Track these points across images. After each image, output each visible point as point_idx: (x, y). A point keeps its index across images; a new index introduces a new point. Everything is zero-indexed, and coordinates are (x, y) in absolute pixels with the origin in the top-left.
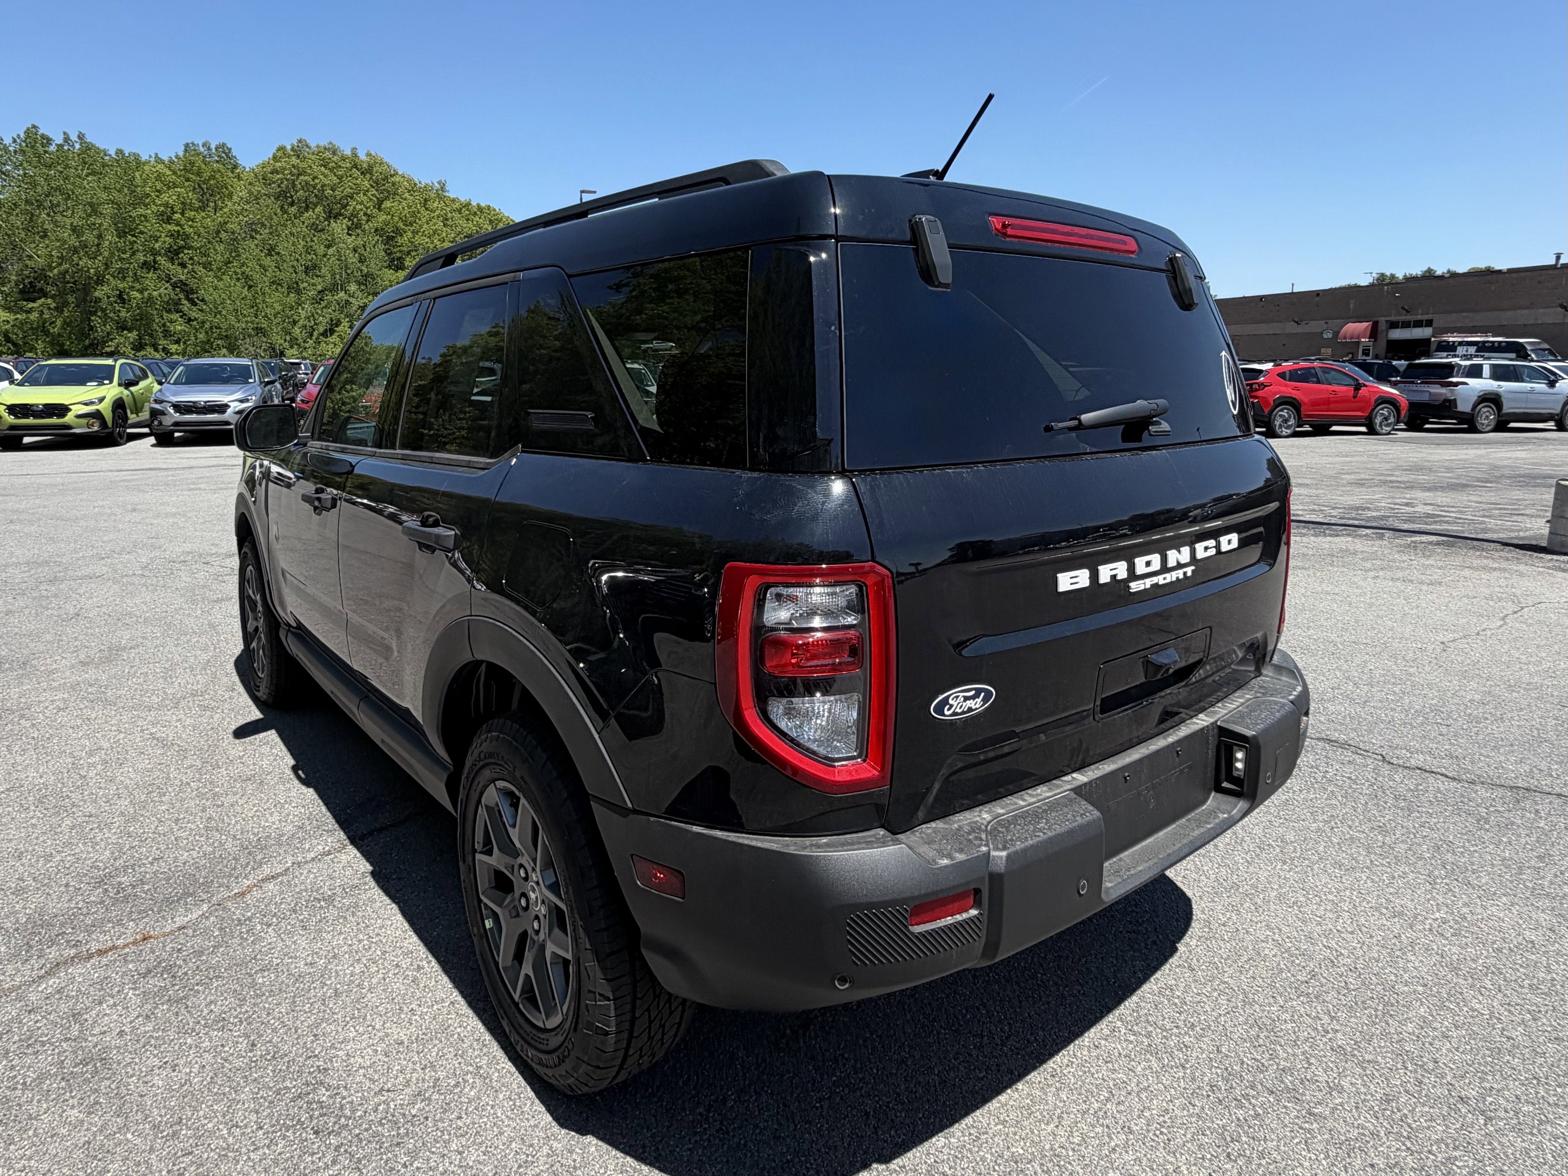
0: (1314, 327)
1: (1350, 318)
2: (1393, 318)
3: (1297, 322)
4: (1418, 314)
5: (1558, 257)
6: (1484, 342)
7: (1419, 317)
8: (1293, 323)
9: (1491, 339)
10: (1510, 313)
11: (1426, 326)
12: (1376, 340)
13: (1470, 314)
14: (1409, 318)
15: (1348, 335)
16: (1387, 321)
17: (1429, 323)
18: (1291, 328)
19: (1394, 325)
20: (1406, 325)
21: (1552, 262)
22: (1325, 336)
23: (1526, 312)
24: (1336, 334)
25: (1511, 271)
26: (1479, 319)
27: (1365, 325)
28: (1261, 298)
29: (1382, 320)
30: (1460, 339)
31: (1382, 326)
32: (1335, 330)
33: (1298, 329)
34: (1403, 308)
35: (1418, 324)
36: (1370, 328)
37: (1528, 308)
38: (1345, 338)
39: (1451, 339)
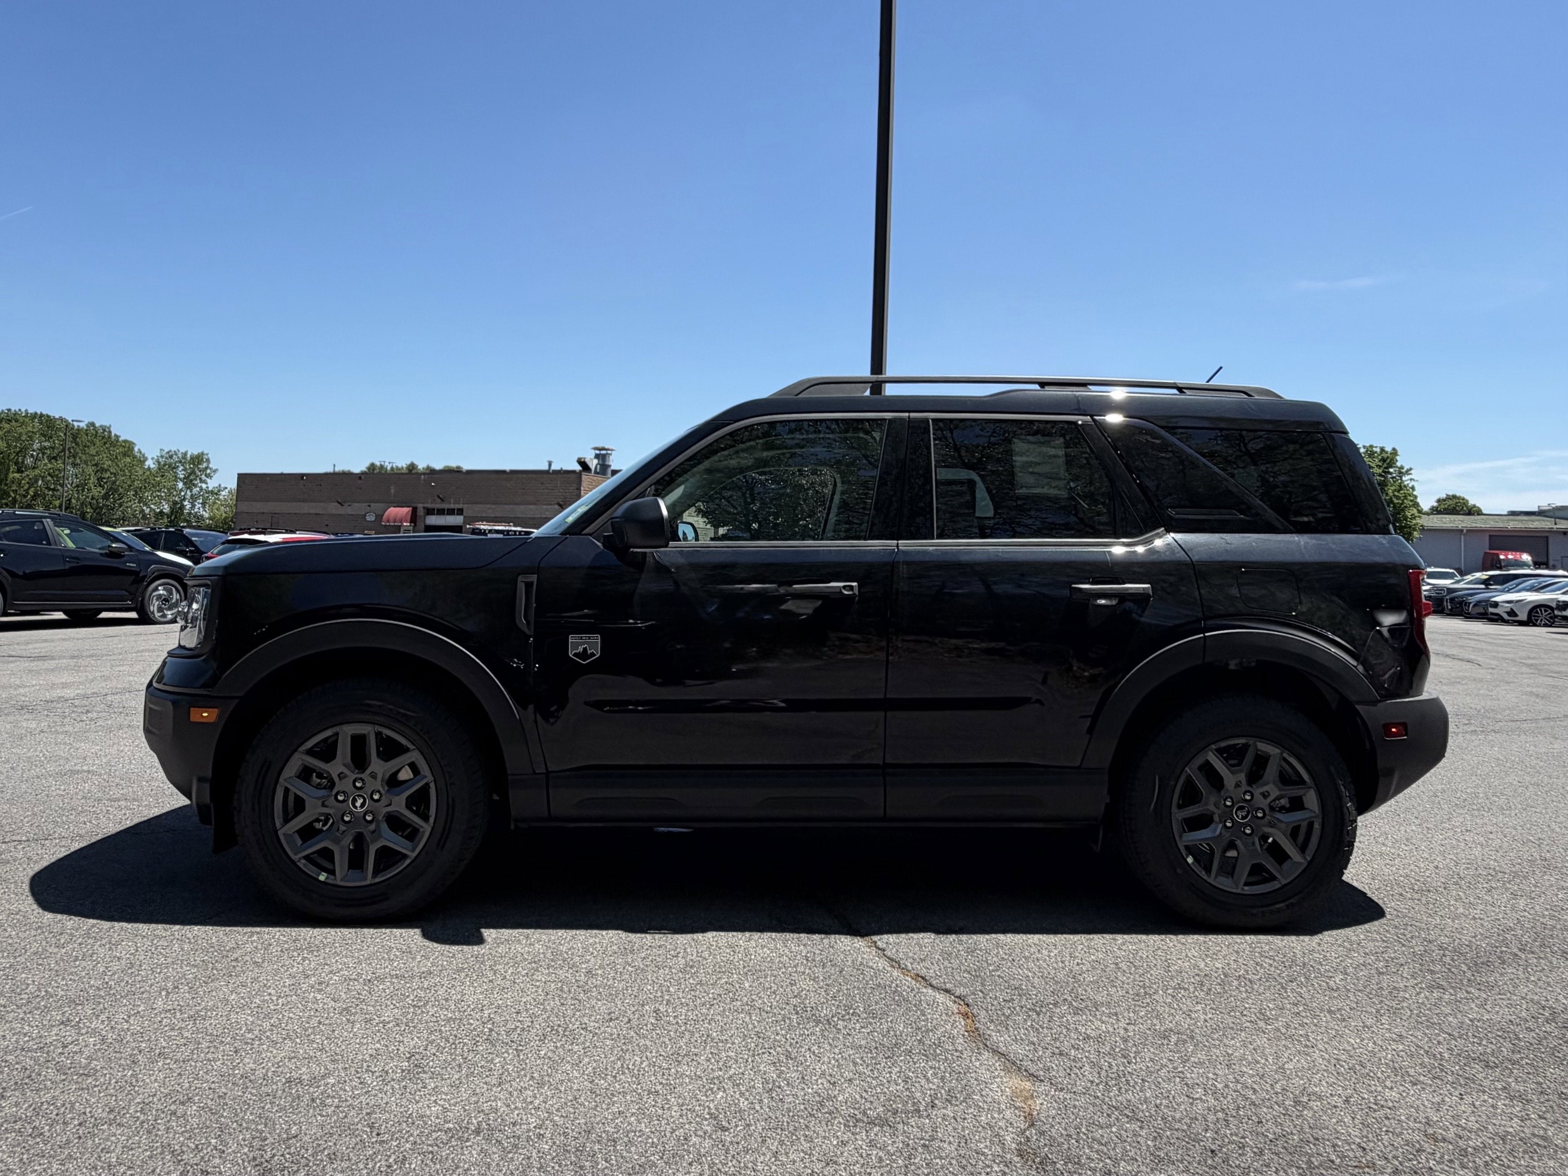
0: (356, 509)
1: (391, 502)
2: (429, 506)
3: (340, 503)
4: (450, 503)
5: (550, 464)
6: (508, 531)
7: (452, 506)
8: (336, 504)
9: (513, 529)
10: (522, 507)
11: (458, 514)
12: (415, 525)
13: (493, 506)
14: (445, 506)
15: (391, 519)
16: (424, 508)
17: (460, 512)
18: (333, 508)
19: (430, 512)
20: (441, 512)
21: (546, 468)
22: (368, 518)
23: (532, 507)
24: (379, 517)
25: (513, 472)
26: (499, 511)
27: (405, 511)
28: (302, 476)
29: (420, 506)
30: (490, 528)
31: (421, 512)
32: (378, 513)
33: (341, 511)
34: (438, 497)
35: (451, 512)
36: (410, 513)
37: (535, 504)
38: (388, 521)
39: (482, 527)
